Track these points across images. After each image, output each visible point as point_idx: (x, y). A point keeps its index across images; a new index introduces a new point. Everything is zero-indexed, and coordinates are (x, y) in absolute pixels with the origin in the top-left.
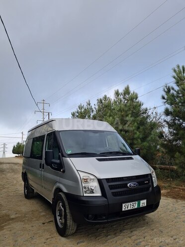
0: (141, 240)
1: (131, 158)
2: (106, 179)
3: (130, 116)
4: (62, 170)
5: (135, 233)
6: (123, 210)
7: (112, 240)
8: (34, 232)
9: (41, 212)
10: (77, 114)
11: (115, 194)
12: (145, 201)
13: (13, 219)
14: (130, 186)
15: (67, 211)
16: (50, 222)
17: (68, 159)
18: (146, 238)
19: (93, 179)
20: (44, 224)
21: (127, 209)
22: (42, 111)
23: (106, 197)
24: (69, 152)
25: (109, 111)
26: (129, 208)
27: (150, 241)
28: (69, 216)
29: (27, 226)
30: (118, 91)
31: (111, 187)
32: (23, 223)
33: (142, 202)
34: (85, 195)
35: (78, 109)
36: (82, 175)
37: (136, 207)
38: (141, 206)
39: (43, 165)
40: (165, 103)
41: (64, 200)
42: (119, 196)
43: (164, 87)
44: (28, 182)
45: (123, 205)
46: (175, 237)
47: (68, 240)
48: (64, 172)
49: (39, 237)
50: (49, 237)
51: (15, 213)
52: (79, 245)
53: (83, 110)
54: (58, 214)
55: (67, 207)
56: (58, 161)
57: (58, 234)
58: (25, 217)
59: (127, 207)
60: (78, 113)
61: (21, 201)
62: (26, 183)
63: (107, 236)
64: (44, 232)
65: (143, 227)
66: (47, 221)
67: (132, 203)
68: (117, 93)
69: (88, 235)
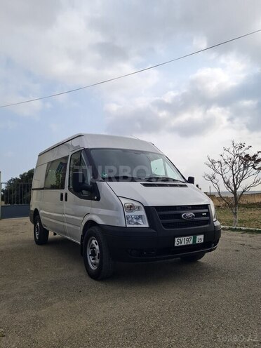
1: (185, 186)
2: (156, 207)
4: (96, 197)
6: (176, 245)
12: (202, 237)
14: (185, 217)
17: (104, 183)
19: (139, 207)
21: (180, 244)
24: (105, 176)
26: (183, 244)
31: (163, 217)
33: (198, 237)
34: (128, 226)
36: (125, 202)
37: (191, 243)
38: (197, 242)
39: (66, 194)
42: (171, 228)
45: (176, 239)
48: (98, 199)
54: (89, 253)
59: (180, 242)
67: (186, 238)
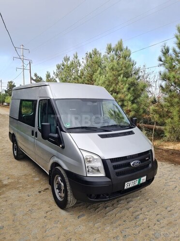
0: (138, 213)
1: (131, 133)
2: (110, 159)
3: (122, 76)
4: (61, 146)
5: (131, 203)
6: (125, 188)
7: (111, 213)
8: (31, 203)
9: (34, 177)
10: (63, 67)
11: (118, 174)
12: (145, 178)
13: (6, 185)
14: (133, 165)
15: (68, 188)
16: (46, 189)
17: (68, 134)
18: (142, 210)
19: (97, 159)
20: (40, 192)
21: (129, 187)
22: (22, 57)
23: (110, 178)
24: (68, 126)
25: (100, 69)
26: (131, 186)
27: (147, 213)
28: (69, 193)
29: (23, 195)
30: (110, 45)
31: (115, 167)
32: (18, 192)
33: (142, 178)
34: (88, 175)
35: (64, 62)
36: (85, 154)
37: (137, 184)
38: (141, 182)
39: (36, 133)
40: (161, 65)
41: (64, 176)
42: (122, 175)
43: (163, 47)
44: (17, 143)
46: (169, 209)
47: (68, 213)
48: (63, 147)
49: (38, 209)
50: (48, 209)
51: (7, 177)
52: (80, 219)
53: (69, 63)
54: (56, 186)
55: (68, 184)
56: (56, 135)
57: (56, 205)
58: (19, 183)
59: (128, 185)
60: (63, 65)
61: (11, 162)
62: (15, 145)
63: (106, 208)
64: (42, 203)
65: (138, 196)
66: (43, 188)
67: (133, 181)
68: (110, 49)
69: (87, 207)
